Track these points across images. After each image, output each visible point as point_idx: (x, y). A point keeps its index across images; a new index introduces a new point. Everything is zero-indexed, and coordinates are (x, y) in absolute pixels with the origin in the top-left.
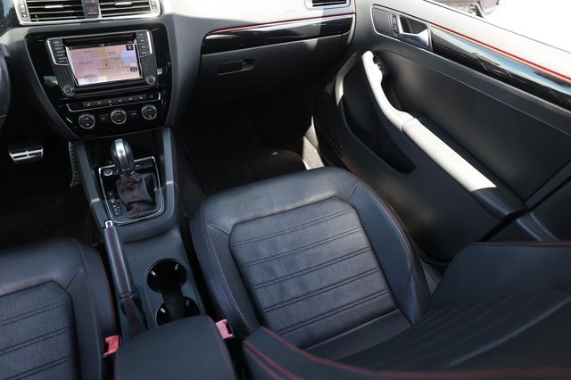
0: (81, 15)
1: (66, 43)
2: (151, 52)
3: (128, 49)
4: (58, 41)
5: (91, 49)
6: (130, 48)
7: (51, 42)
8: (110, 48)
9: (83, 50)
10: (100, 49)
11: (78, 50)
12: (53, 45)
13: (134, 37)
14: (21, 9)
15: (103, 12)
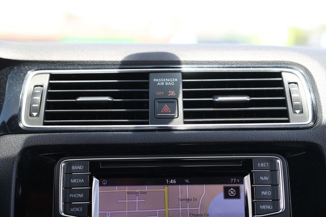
0: (143, 117)
1: (97, 170)
2: (282, 205)
3: (227, 196)
4: (79, 165)
5: (146, 188)
6: (232, 192)
7: (69, 165)
8: (188, 190)
9: (127, 189)
10: (165, 189)
11: (116, 189)
12: (68, 173)
13: (246, 168)
14: (31, 101)
15: (187, 115)
